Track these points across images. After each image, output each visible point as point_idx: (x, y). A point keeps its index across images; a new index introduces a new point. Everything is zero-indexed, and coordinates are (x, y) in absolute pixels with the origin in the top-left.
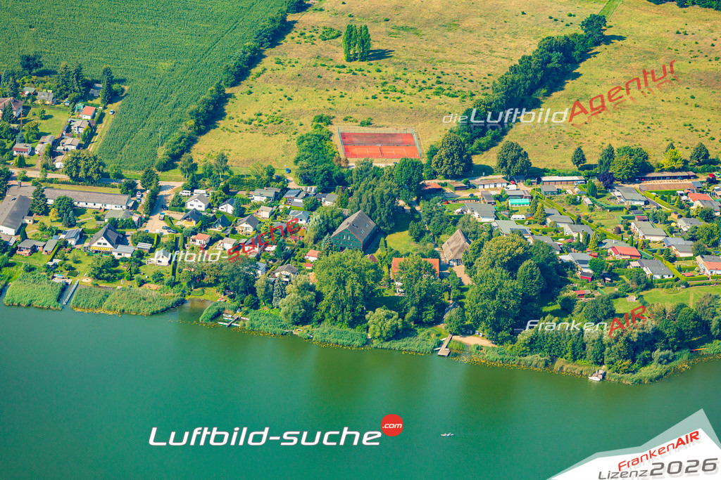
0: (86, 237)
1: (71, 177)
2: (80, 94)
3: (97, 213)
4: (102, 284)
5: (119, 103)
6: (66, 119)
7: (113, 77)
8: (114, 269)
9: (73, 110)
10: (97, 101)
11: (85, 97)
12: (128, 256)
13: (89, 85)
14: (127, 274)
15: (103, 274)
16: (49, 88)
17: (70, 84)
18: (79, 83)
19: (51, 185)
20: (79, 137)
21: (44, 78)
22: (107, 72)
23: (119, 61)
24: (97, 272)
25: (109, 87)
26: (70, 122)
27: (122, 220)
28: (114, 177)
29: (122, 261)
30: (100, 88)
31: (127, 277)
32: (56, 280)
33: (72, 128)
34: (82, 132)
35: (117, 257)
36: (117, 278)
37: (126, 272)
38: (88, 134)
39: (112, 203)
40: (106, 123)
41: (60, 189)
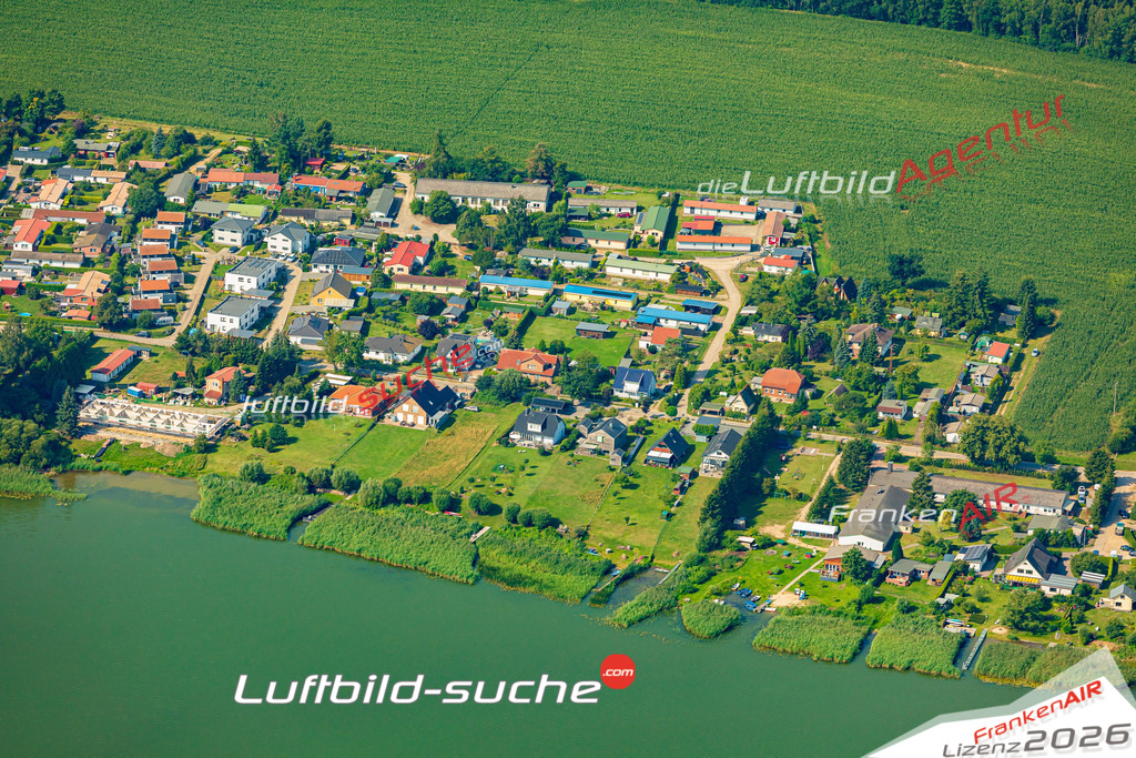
0: (998, 559)
1: (973, 458)
2: (984, 321)
3: (1015, 519)
4: (1026, 638)
5: (1048, 338)
6: (961, 361)
7: (1037, 294)
8: (1044, 613)
9: (974, 348)
10: (1012, 334)
11: (993, 327)
12: (1067, 593)
13: (999, 306)
14: (1066, 624)
15: (1026, 622)
16: (935, 311)
17: (968, 305)
18: (982, 303)
19: (940, 470)
20: (983, 390)
21: (926, 294)
22: (1028, 286)
23: (1046, 269)
24: (1017, 618)
25: (1032, 311)
26: (969, 367)
27: (1056, 533)
28: (1043, 460)
29: (1057, 601)
30: (1017, 313)
31: (1066, 629)
32: (951, 629)
33: (973, 377)
34: (989, 383)
35: (1049, 594)
36: (1049, 630)
37: (1063, 620)
38: (998, 387)
39: (1038, 505)
40: (1027, 370)
41: (953, 478)
